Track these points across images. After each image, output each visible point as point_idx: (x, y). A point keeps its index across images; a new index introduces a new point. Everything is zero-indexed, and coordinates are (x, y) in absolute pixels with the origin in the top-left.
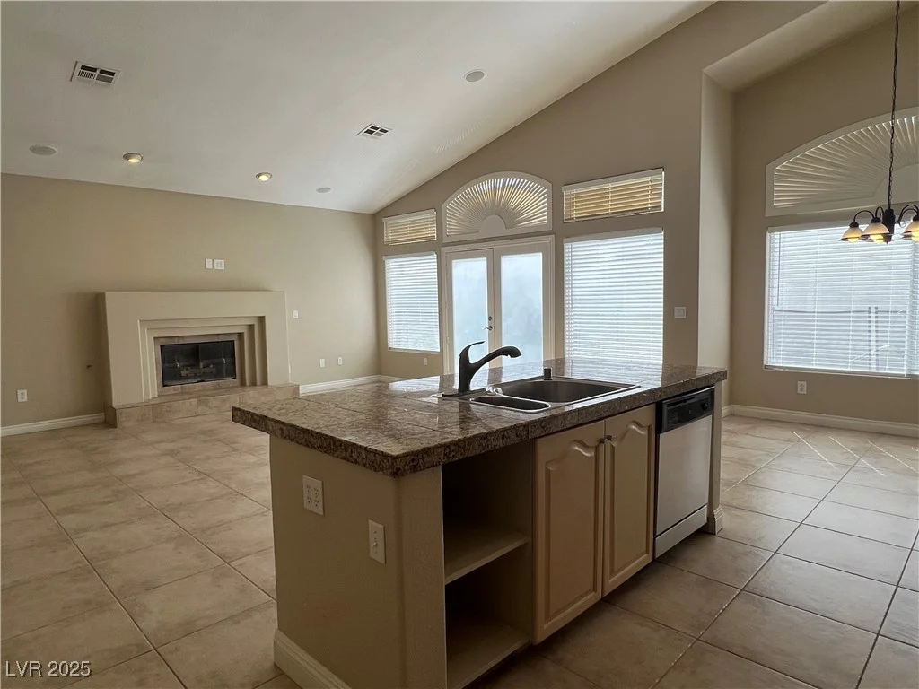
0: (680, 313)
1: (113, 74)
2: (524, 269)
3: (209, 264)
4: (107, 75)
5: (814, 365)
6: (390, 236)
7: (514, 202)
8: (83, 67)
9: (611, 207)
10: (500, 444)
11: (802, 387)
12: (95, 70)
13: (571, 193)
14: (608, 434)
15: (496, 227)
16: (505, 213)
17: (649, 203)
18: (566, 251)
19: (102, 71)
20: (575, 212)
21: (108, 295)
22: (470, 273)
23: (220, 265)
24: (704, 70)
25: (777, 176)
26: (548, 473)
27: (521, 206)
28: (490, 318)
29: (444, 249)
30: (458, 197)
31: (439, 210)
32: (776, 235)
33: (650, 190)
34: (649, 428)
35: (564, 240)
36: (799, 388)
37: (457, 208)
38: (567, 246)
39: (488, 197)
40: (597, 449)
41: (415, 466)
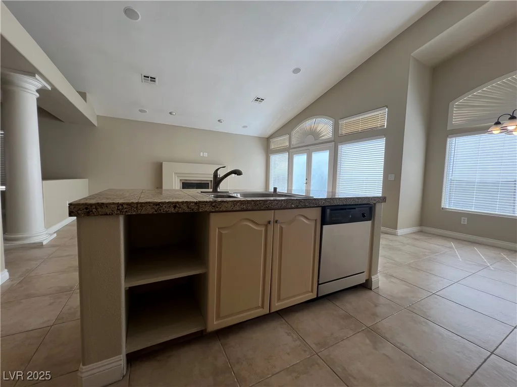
0: (391, 177)
1: (155, 78)
2: (321, 158)
3: (202, 154)
4: (153, 79)
5: (473, 209)
6: (272, 146)
7: (319, 129)
8: (145, 76)
9: (360, 128)
10: (172, 210)
11: (464, 221)
12: (148, 77)
13: (343, 122)
14: (276, 219)
15: (310, 140)
16: (315, 134)
17: (379, 124)
18: (339, 149)
19: (151, 78)
20: (344, 131)
21: (164, 163)
22: (300, 160)
23: (206, 155)
24: (412, 54)
25: (456, 108)
26: (220, 235)
27: (322, 130)
28: (306, 179)
29: (291, 150)
30: (297, 129)
31: (290, 134)
32: (454, 139)
33: (380, 118)
34: (316, 220)
35: (339, 144)
36: (462, 221)
37: (296, 132)
38: (340, 147)
39: (308, 127)
40: (266, 226)
41: (89, 212)
